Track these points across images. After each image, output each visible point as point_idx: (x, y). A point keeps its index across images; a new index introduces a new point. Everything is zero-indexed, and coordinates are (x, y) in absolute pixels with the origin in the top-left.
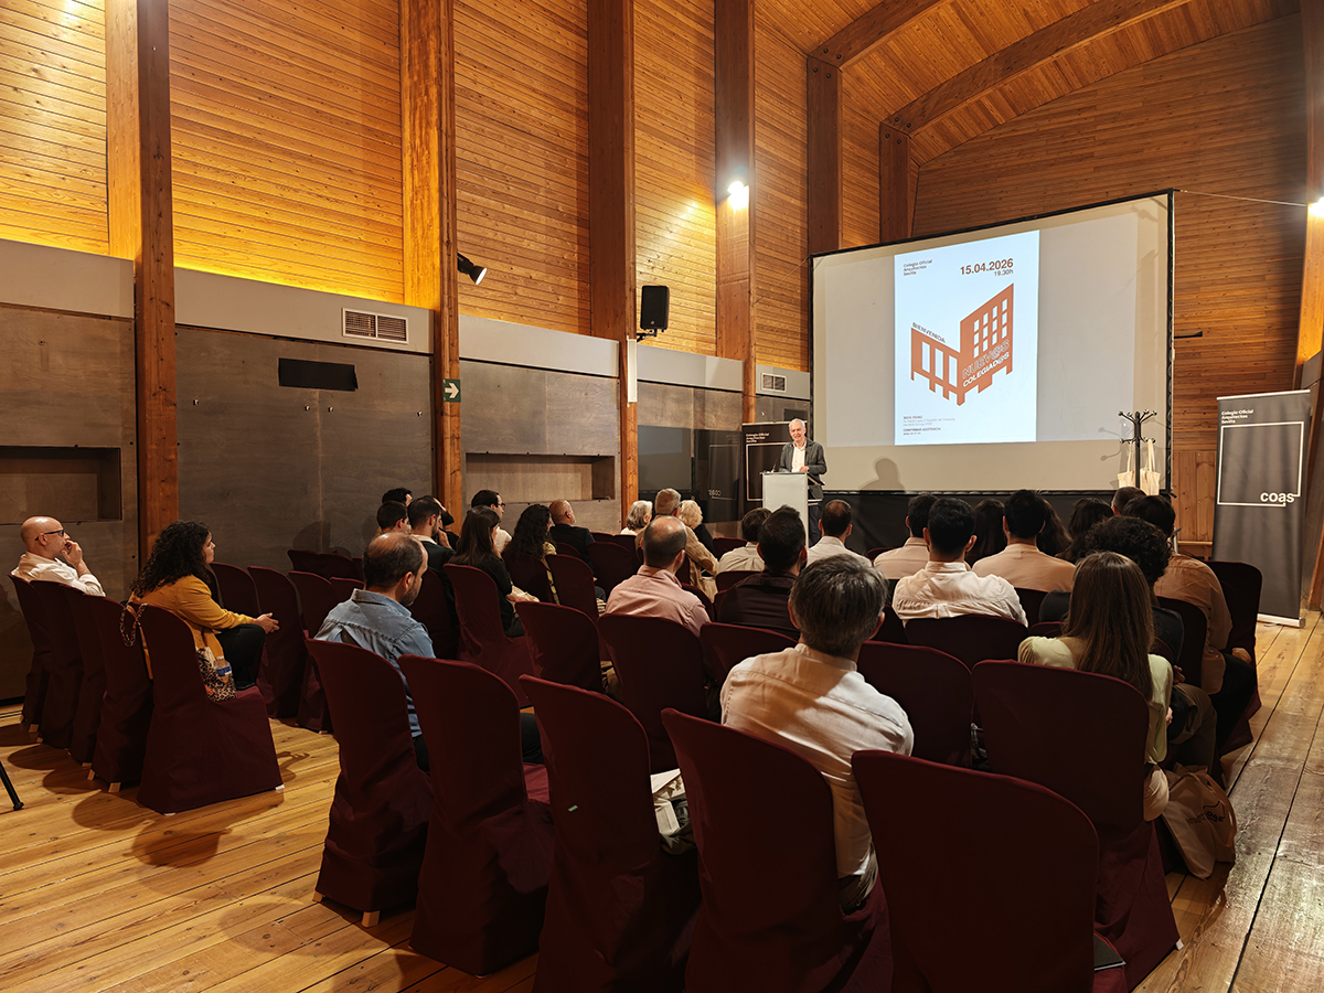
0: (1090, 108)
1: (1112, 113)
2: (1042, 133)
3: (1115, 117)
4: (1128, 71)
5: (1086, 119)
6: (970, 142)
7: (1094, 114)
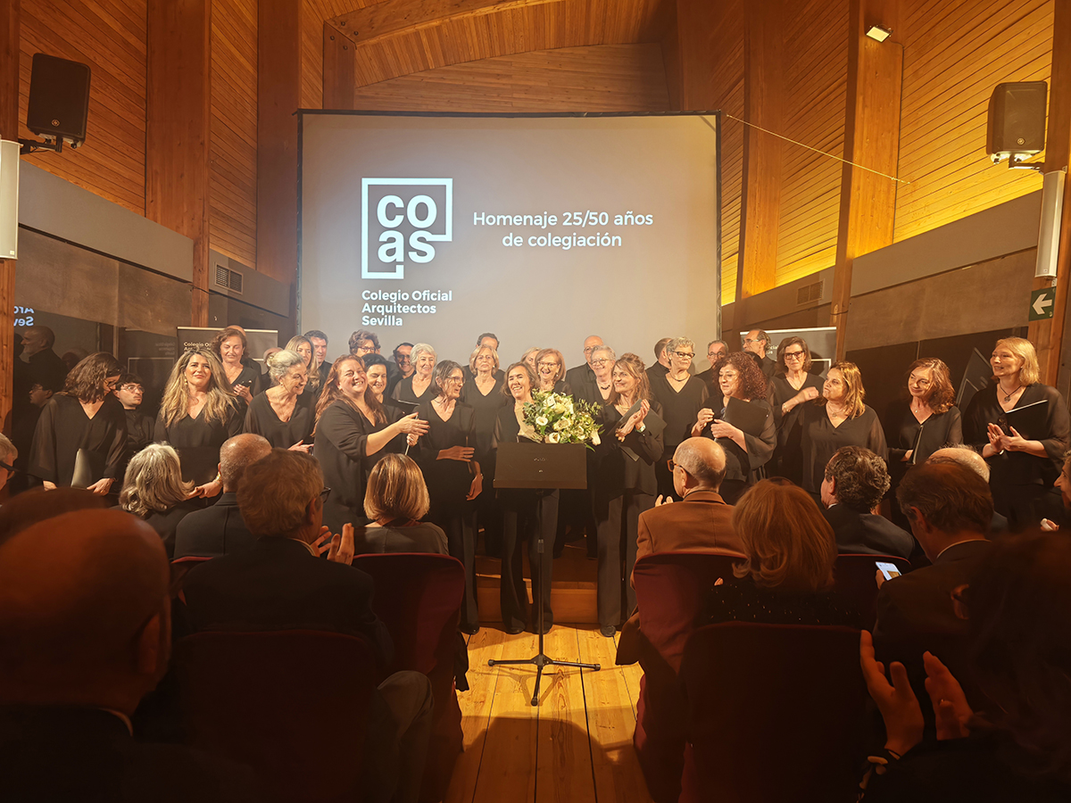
0: (507, 76)
1: (524, 85)
2: (468, 87)
4: (535, 53)
5: (504, 84)
6: (402, 78)
7: (511, 82)
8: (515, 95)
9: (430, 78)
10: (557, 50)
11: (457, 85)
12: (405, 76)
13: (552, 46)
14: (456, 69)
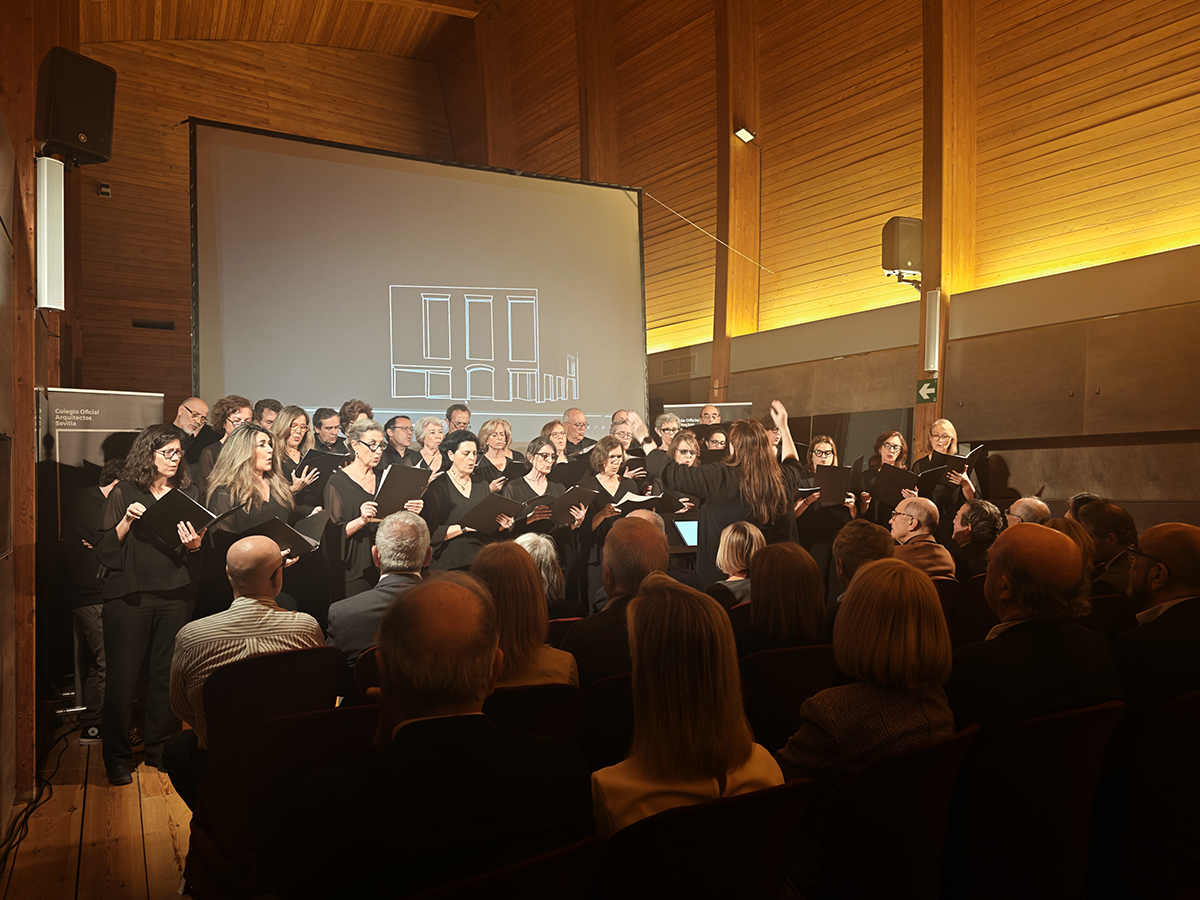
0: (259, 68)
1: (281, 84)
2: (209, 73)
3: (286, 90)
4: (291, 46)
5: (255, 78)
6: (116, 45)
7: (265, 77)
8: (270, 94)
9: (155, 52)
10: (318, 48)
11: (193, 68)
12: (118, 42)
13: (314, 43)
14: (190, 46)
